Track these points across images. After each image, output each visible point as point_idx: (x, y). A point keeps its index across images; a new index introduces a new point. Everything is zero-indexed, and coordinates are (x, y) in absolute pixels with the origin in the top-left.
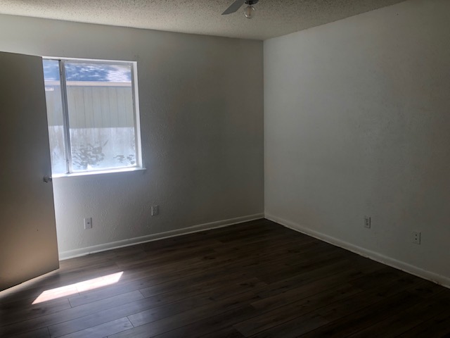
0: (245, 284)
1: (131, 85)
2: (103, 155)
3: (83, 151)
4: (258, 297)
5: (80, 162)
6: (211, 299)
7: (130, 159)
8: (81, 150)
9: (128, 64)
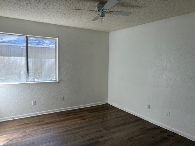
0: (97, 131)
1: (55, 47)
2: (42, 75)
3: (34, 73)
4: (102, 137)
5: (32, 77)
6: (82, 137)
7: (53, 77)
8: (33, 73)
9: (54, 39)
